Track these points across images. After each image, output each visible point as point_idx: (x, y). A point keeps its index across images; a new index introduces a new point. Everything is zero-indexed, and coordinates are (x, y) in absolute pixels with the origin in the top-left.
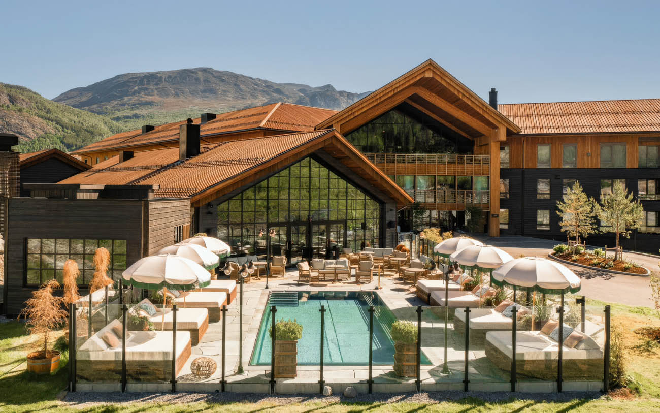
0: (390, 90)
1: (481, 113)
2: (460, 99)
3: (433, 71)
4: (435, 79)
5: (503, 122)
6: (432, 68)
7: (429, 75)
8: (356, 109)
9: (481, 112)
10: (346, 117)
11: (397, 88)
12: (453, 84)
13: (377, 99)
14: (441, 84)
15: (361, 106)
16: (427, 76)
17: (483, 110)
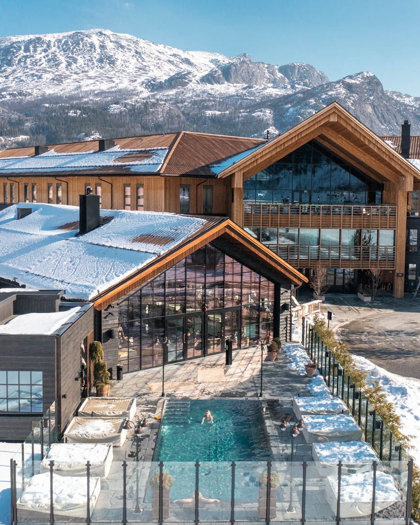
0: (294, 135)
1: (388, 161)
2: (365, 145)
3: (338, 115)
4: (339, 123)
5: (409, 171)
6: (337, 112)
7: (333, 119)
8: (259, 156)
9: (387, 159)
10: (249, 165)
11: (301, 133)
12: (358, 129)
13: (281, 145)
14: (346, 128)
15: (264, 153)
16: (332, 121)
17: (389, 157)
